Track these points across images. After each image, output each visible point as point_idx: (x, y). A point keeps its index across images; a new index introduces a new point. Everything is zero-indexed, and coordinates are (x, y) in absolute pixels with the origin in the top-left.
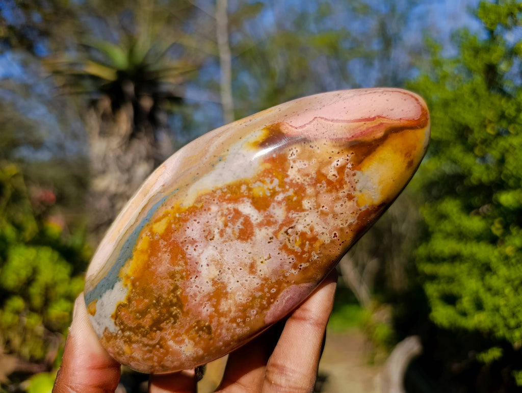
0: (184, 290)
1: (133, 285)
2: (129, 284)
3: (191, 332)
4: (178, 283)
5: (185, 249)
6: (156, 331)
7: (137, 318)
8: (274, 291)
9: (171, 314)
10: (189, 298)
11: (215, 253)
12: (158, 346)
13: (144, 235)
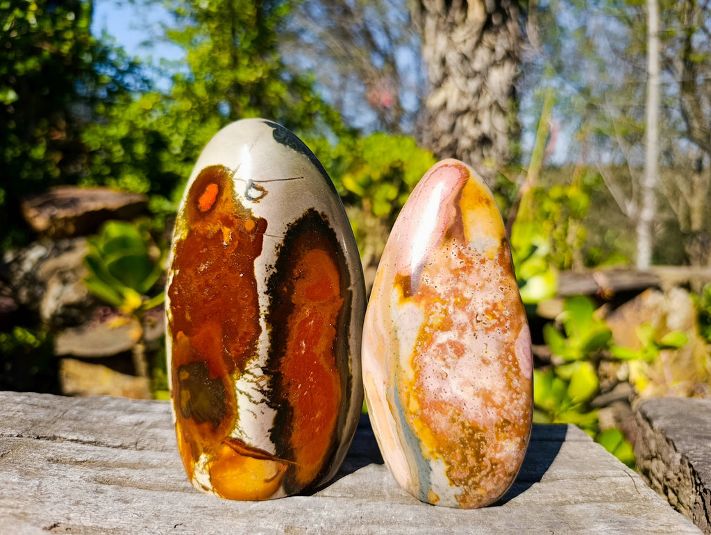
0: (468, 419)
1: (440, 452)
2: (437, 455)
3: (500, 435)
4: (461, 420)
5: (440, 399)
6: (483, 460)
7: (465, 467)
8: (510, 358)
9: (478, 441)
10: (475, 419)
11: (457, 380)
12: (494, 467)
13: (411, 421)
